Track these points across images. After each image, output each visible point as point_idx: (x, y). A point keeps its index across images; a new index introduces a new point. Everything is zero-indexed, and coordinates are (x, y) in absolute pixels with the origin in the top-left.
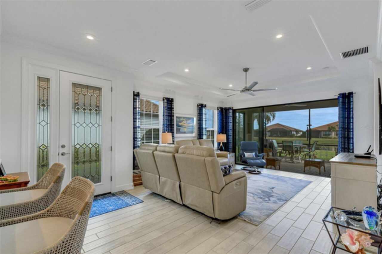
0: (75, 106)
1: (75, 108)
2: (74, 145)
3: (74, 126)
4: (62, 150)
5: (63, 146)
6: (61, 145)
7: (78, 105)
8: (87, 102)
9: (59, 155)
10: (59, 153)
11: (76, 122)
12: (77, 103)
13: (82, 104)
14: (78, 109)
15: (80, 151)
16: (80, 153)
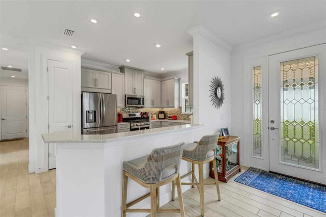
0: (284, 84)
1: (283, 86)
2: (283, 122)
3: (283, 103)
4: (272, 125)
5: (272, 122)
6: (270, 121)
7: (287, 83)
8: (298, 77)
9: (269, 129)
10: (269, 127)
11: (285, 99)
12: (287, 81)
13: (292, 81)
14: (287, 86)
15: (289, 128)
16: (290, 129)
